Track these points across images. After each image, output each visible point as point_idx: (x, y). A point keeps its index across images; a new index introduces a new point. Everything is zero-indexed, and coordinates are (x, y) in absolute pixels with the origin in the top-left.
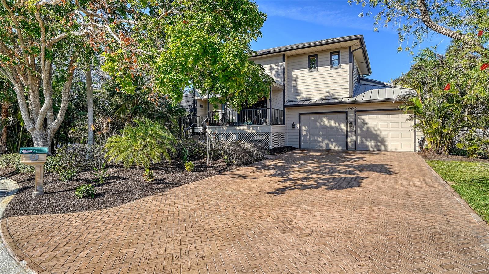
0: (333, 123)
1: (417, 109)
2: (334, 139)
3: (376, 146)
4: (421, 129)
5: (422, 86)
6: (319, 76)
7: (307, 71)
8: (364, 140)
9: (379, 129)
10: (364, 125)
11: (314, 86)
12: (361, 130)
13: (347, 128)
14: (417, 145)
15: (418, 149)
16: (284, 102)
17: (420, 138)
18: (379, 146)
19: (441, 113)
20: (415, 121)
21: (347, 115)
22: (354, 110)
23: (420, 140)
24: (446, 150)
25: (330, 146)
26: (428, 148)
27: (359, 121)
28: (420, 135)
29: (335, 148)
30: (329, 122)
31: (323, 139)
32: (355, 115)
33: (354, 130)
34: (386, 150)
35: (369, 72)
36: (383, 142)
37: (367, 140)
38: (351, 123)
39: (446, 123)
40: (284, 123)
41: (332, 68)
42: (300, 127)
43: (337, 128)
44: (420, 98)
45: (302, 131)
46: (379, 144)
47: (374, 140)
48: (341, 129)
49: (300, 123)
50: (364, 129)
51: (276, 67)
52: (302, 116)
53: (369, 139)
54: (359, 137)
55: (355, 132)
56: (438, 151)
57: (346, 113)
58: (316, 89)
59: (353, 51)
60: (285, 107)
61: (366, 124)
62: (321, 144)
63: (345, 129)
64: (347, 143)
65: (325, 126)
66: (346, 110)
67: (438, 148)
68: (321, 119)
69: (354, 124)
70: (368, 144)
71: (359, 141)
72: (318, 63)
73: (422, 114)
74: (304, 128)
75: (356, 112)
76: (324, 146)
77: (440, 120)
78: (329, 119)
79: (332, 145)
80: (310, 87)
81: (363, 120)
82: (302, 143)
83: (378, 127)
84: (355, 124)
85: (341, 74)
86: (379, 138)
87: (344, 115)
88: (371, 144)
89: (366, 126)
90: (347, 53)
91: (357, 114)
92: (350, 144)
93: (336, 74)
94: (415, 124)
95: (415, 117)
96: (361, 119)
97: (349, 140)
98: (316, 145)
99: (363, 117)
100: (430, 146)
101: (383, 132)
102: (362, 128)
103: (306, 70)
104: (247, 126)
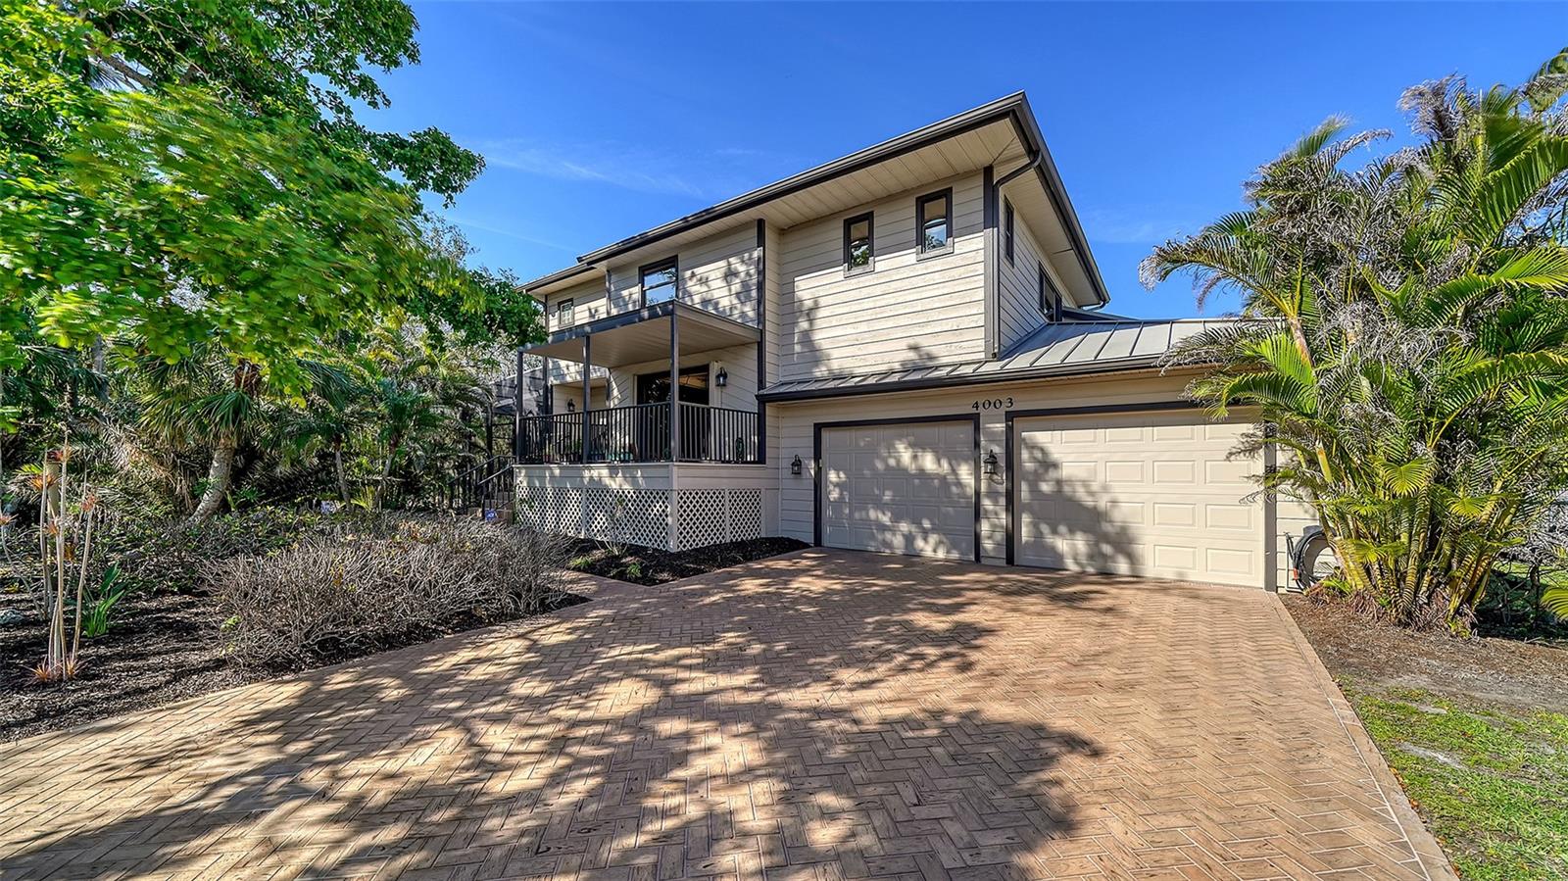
0: (929, 462)
1: (1282, 388)
2: (931, 520)
3: (1095, 555)
4: (1301, 491)
5: (1313, 275)
6: (878, 290)
7: (840, 276)
8: (1045, 528)
9: (1105, 489)
10: (1046, 471)
11: (863, 327)
12: (1034, 490)
13: (978, 480)
14: (1284, 561)
15: (1286, 578)
16: (761, 384)
17: (1298, 534)
18: (1104, 556)
19: (1429, 412)
20: (1270, 457)
21: (977, 429)
22: (1003, 410)
23: (1295, 541)
24: (1457, 611)
25: (920, 543)
26: (1347, 590)
27: (1025, 455)
28: (1297, 516)
29: (935, 551)
30: (915, 457)
31: (896, 519)
32: (1010, 430)
33: (1002, 488)
34: (1136, 578)
35: (1102, 299)
36: (1125, 543)
37: (1055, 532)
38: (992, 459)
39: (1466, 468)
40: (761, 459)
41: (922, 256)
42: (819, 471)
43: (943, 478)
44: (1300, 342)
45: (827, 486)
46: (1107, 549)
47: (1085, 531)
48: (959, 484)
49: (817, 457)
50: (1045, 487)
51: (741, 268)
52: (826, 435)
53: (1063, 529)
54: (1026, 519)
55: (1010, 496)
56: (1410, 614)
57: (974, 419)
58: (868, 338)
59: (998, 182)
60: (763, 400)
61: (1055, 466)
62: (888, 536)
63: (973, 482)
64: (977, 538)
65: (901, 471)
66: (974, 411)
67: (1407, 595)
68: (891, 447)
69: (1002, 463)
70: (1062, 545)
71: (1025, 533)
72: (877, 244)
73: (1312, 416)
74: (833, 476)
75: (1010, 416)
76: (898, 541)
77: (1426, 450)
78: (917, 446)
79: (925, 539)
80: (849, 330)
81: (1042, 450)
82: (827, 530)
83: (1101, 477)
84: (1010, 467)
85: (956, 273)
86: (1107, 527)
87: (964, 431)
88: (1074, 548)
89: (1052, 474)
90: (979, 192)
91: (1018, 423)
92: (988, 545)
93: (937, 277)
94: (1271, 470)
95: (1269, 434)
96: (1033, 447)
97: (985, 527)
98: (873, 537)
99: (1042, 437)
100: (1356, 581)
101: (1121, 497)
102: (1035, 479)
103: (838, 273)
104: (609, 468)
